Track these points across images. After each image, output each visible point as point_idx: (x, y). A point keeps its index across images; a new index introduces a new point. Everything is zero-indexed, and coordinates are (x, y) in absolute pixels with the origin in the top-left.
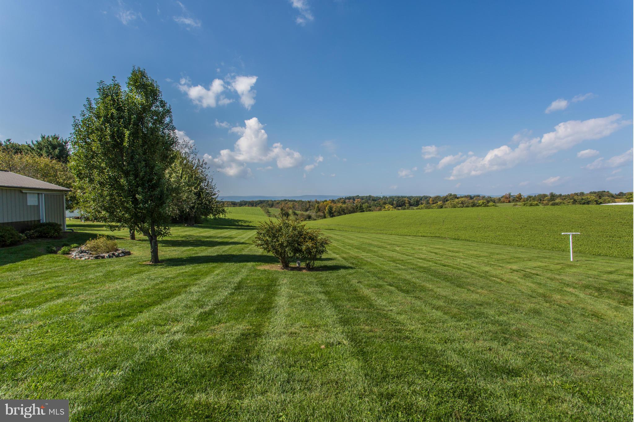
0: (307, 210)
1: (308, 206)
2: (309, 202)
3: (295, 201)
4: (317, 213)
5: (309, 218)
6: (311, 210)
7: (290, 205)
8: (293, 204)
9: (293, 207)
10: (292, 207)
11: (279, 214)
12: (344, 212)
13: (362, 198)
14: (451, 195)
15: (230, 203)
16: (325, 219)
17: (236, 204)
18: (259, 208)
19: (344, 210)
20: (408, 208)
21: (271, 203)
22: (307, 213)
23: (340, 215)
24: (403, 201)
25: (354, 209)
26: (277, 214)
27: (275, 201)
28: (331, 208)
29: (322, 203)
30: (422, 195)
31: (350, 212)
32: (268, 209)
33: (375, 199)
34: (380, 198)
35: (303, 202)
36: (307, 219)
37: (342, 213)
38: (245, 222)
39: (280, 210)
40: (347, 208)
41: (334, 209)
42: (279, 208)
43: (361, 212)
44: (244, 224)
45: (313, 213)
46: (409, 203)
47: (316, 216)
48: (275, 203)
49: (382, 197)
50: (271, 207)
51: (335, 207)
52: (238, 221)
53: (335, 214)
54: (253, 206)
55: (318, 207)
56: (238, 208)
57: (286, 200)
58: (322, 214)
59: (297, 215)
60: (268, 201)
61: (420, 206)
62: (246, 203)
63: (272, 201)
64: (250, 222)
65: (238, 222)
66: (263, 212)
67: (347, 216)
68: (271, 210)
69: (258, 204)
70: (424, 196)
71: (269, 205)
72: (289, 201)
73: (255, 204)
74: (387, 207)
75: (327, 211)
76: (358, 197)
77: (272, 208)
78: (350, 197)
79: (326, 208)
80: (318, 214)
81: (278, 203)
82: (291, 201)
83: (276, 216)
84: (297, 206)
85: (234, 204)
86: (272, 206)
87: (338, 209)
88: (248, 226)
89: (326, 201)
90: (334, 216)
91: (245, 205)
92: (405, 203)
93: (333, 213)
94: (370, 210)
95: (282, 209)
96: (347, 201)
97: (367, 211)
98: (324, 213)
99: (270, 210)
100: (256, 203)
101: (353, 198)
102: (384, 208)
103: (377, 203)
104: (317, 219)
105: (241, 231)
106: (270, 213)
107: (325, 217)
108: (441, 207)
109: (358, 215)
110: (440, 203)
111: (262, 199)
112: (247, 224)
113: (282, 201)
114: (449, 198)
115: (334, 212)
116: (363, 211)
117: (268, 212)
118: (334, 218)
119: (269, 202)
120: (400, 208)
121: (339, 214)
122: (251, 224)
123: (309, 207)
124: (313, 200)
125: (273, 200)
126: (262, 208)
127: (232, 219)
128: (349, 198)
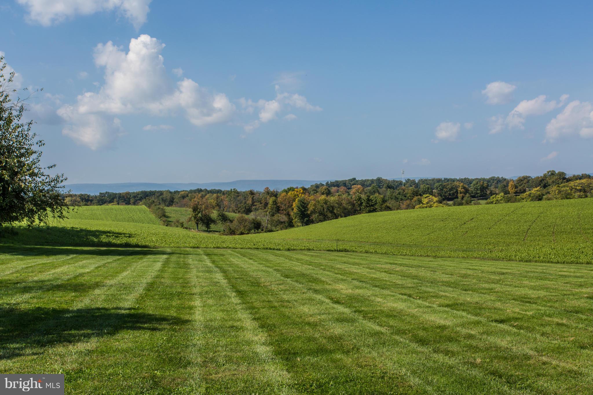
0: (248, 211)
1: (250, 202)
3: (219, 191)
4: (273, 215)
5: (257, 226)
6: (256, 210)
7: (211, 200)
8: (218, 198)
9: (219, 205)
10: (214, 204)
11: (190, 220)
12: (332, 212)
13: (363, 183)
14: (553, 173)
15: (78, 199)
16: (292, 229)
17: (91, 201)
18: (144, 207)
19: (333, 207)
20: (468, 203)
21: (169, 196)
22: (251, 216)
23: (325, 220)
24: (451, 189)
25: (353, 205)
26: (184, 219)
27: (176, 192)
28: (304, 205)
29: (285, 194)
30: (487, 177)
31: (347, 213)
32: (163, 209)
33: (392, 186)
34: (401, 183)
35: (238, 194)
36: (253, 230)
37: (330, 215)
38: (117, 235)
39: (191, 210)
40: (340, 204)
41: (311, 208)
42: (188, 206)
43: (370, 212)
44: (114, 241)
45: (263, 217)
46: (466, 191)
47: (272, 222)
48: (177, 196)
49: (404, 181)
50: (168, 206)
51: (313, 202)
52: (96, 234)
53: (314, 217)
54: (128, 203)
55: (275, 203)
56: (96, 207)
57: (200, 191)
58: (284, 218)
59: (231, 221)
60: (161, 193)
61: (492, 198)
62: (113, 199)
63: (171, 192)
64: (130, 236)
65: (97, 236)
66: (153, 216)
67: (342, 221)
68: (171, 211)
69: (140, 200)
70: (493, 179)
71: (164, 201)
72: (208, 192)
73: (132, 201)
74: (425, 201)
75: (295, 210)
76: (354, 181)
77: (170, 208)
78: (337, 182)
79: (294, 205)
80: (276, 218)
81: (183, 197)
82: (212, 192)
83: (182, 225)
84: (226, 203)
85: (87, 200)
86: (171, 202)
87: (319, 207)
88: (127, 245)
89: (292, 189)
90: (312, 222)
91: (111, 201)
92: (457, 192)
93: (308, 216)
94: (388, 209)
95: (195, 209)
96: (333, 189)
97: (381, 210)
98: (288, 215)
99: (168, 210)
100: (134, 197)
101: (347, 185)
102: (420, 202)
103: (399, 194)
104: (274, 228)
105: (110, 259)
106: (168, 217)
107: (291, 225)
108: (539, 198)
109: (363, 218)
110: (535, 191)
111: (148, 189)
112: (124, 240)
113: (191, 192)
114: (550, 181)
115: (312, 213)
116: (375, 210)
117: (165, 216)
118: (312, 226)
119: (164, 195)
120: (451, 203)
121: (321, 217)
122: (133, 241)
123: (253, 204)
124: (260, 189)
126: (149, 207)
127: (82, 230)
128: (337, 184)
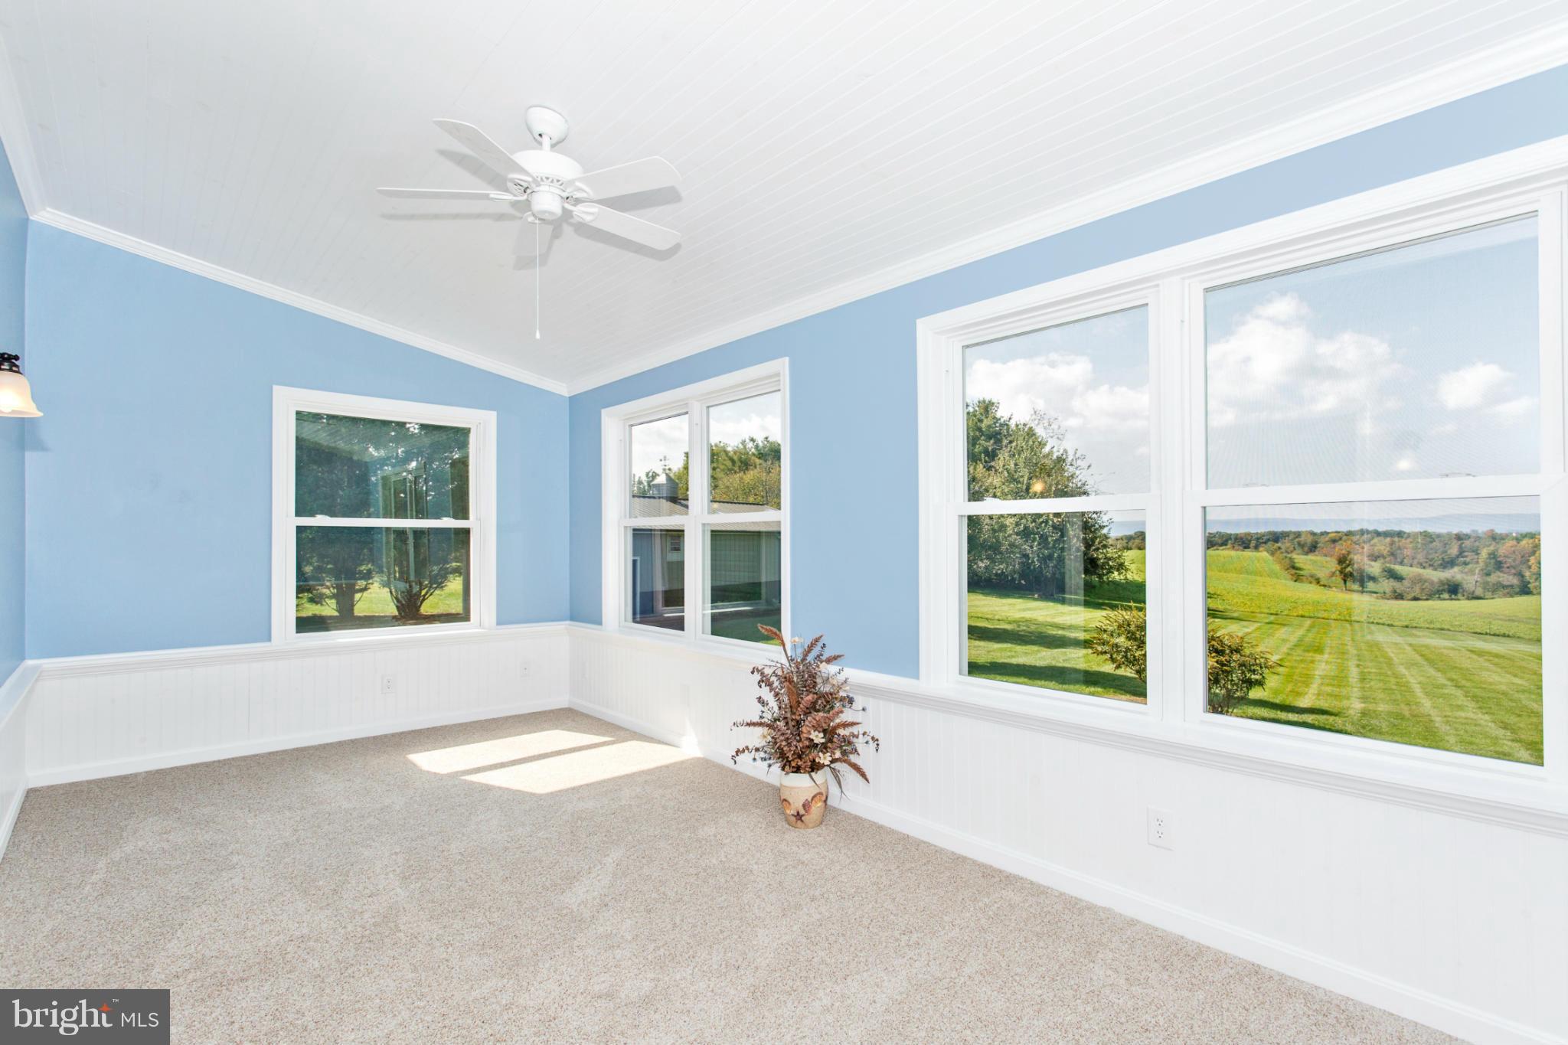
0: (1445, 565)
1: (1454, 551)
2: (1459, 537)
3: (1400, 534)
4: (1487, 574)
5: (1453, 590)
6: (1466, 564)
7: (1381, 545)
8: (1392, 543)
9: (1392, 554)
11: (1332, 575)
18: (1265, 554)
21: (1309, 539)
22: (1447, 573)
26: (1322, 574)
27: (1323, 533)
29: (1514, 542)
32: (1293, 559)
35: (1433, 537)
36: (1446, 596)
39: (1336, 561)
42: (1331, 556)
45: (1467, 577)
47: (1485, 585)
48: (1323, 539)
50: (1307, 553)
54: (1247, 547)
55: (1494, 555)
58: (1510, 579)
59: (1402, 580)
60: (1298, 534)
62: (1227, 541)
63: (1314, 533)
66: (1277, 568)
68: (1307, 561)
69: (1265, 543)
71: (1301, 545)
72: (1378, 534)
73: (1253, 544)
77: (1311, 557)
80: (1493, 578)
81: (1334, 541)
82: (1386, 534)
83: (1318, 581)
84: (1408, 552)
86: (1311, 548)
91: (1224, 544)
95: (1341, 561)
98: (1518, 574)
99: (1303, 559)
100: (1258, 539)
104: (1486, 594)
106: (1299, 569)
111: (1279, 529)
113: (1350, 533)
117: (1294, 567)
119: (1302, 539)
123: (1459, 554)
124: (1479, 528)
125: (1318, 530)
126: (1274, 555)
